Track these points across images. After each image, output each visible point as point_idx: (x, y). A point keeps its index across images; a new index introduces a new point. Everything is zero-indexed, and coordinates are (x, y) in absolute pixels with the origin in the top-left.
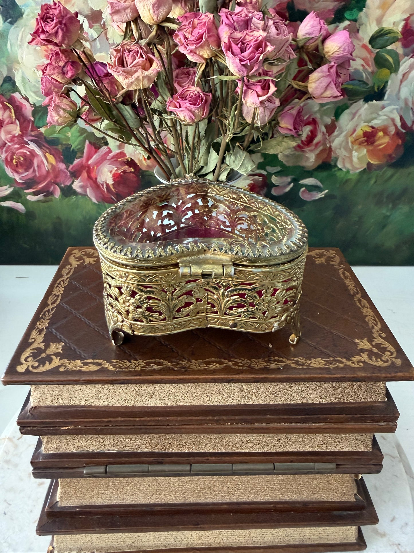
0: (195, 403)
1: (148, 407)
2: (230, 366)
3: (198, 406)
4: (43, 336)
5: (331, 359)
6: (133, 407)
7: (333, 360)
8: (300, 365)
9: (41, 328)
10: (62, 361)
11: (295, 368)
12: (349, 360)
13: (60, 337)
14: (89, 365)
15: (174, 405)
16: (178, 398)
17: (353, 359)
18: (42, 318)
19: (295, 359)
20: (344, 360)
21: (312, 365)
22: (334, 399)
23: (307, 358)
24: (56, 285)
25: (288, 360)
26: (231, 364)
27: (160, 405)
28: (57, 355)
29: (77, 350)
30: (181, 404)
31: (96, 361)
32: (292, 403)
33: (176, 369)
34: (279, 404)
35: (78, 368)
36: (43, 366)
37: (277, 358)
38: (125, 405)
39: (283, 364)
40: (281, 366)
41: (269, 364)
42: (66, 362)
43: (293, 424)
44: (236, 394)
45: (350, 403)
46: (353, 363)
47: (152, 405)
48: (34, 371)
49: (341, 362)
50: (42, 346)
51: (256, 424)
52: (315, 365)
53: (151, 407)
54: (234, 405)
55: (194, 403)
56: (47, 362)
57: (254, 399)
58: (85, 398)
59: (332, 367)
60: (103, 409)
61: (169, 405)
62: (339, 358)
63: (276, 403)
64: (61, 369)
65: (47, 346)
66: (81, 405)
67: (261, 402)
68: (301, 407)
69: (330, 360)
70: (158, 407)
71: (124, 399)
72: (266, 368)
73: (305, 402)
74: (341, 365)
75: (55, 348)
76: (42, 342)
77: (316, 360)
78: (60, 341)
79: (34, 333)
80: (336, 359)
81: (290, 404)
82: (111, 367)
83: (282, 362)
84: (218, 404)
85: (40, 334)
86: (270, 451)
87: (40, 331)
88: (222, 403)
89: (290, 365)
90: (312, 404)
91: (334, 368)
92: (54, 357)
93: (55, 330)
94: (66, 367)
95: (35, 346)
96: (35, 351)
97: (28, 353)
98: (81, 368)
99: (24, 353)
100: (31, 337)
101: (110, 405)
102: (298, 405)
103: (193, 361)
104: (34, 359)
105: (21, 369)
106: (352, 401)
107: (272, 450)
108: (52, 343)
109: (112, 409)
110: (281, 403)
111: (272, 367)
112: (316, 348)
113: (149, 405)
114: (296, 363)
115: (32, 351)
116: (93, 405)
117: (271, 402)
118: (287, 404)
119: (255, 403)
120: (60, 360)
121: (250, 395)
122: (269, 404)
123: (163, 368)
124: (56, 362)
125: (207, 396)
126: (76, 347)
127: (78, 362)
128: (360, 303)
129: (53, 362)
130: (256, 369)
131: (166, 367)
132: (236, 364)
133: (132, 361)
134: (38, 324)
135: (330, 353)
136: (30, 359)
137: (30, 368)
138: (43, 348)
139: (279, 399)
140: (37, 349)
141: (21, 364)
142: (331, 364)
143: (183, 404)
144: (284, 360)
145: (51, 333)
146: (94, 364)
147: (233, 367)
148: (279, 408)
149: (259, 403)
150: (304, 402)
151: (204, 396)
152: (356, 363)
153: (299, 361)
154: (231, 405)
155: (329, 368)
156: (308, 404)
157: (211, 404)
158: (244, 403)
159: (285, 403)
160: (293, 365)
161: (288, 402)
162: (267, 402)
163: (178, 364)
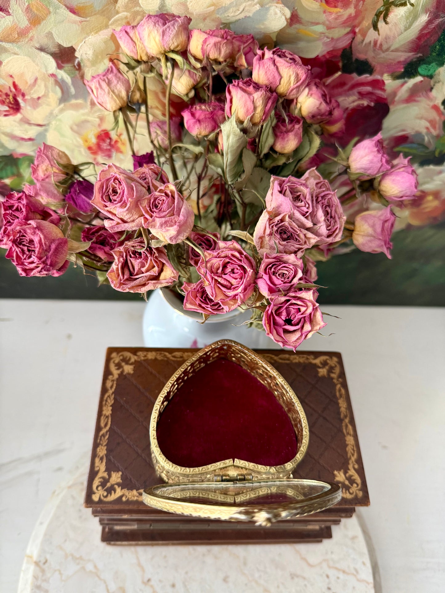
4: (104, 463)
9: (101, 455)
10: (123, 491)
13: (118, 466)
18: (100, 444)
24: (104, 403)
28: (118, 484)
29: (132, 479)
35: (135, 498)
36: (111, 495)
42: (125, 491)
48: (105, 500)
50: (106, 475)
56: (113, 492)
64: (124, 499)
65: (110, 476)
75: (116, 478)
76: (105, 471)
78: (118, 471)
79: (97, 460)
85: (102, 462)
87: (102, 459)
92: (116, 487)
93: (113, 457)
94: (126, 497)
95: (100, 475)
96: (102, 480)
97: (96, 482)
98: (137, 498)
99: (94, 482)
100: (96, 465)
104: (103, 488)
105: (95, 498)
108: (112, 472)
115: (100, 480)
120: (122, 489)
124: (119, 492)
126: (131, 477)
127: (135, 492)
128: (346, 429)
129: (117, 492)
134: (98, 450)
136: (100, 488)
137: (102, 498)
138: (107, 477)
140: (103, 478)
141: (94, 493)
145: (110, 461)
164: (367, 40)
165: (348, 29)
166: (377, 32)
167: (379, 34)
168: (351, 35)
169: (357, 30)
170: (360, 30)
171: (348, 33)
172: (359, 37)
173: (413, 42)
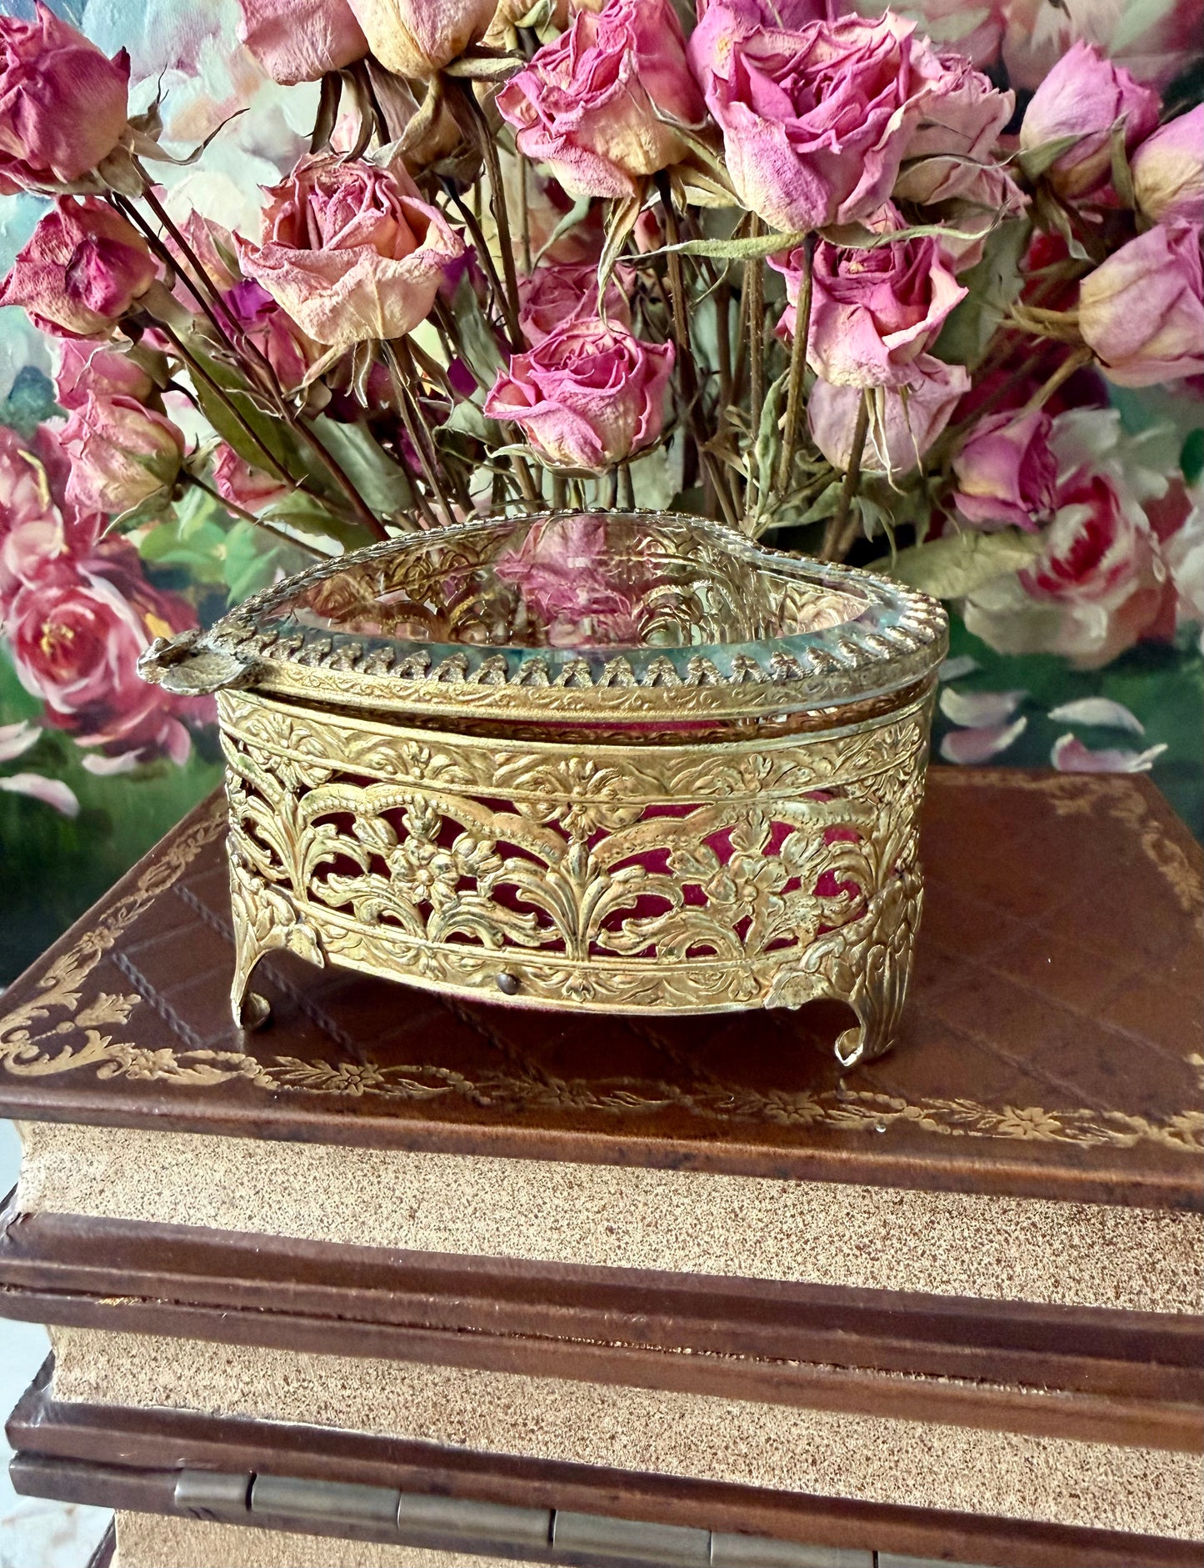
0: (567, 1256)
1: (398, 1253)
2: (684, 1109)
3: (574, 1268)
4: (86, 971)
5: (1086, 1113)
6: (348, 1247)
7: (1092, 1120)
8: (953, 1125)
9: (88, 949)
10: (115, 1048)
11: (934, 1133)
12: (1162, 1124)
13: (138, 979)
14: (198, 1066)
15: (490, 1253)
16: (503, 1230)
17: (1176, 1120)
18: (104, 923)
19: (939, 1102)
20: (1138, 1122)
21: (1002, 1128)
22: (1111, 1294)
23: (987, 1104)
25: (910, 1103)
26: (688, 1100)
27: (440, 1249)
28: (107, 1029)
29: (174, 1019)
30: (512, 1253)
31: (223, 1056)
32: (938, 1292)
33: (485, 1100)
34: (884, 1291)
35: (159, 1074)
36: (52, 1058)
37: (867, 1095)
38: (320, 1236)
39: (889, 1117)
40: (881, 1123)
41: (833, 1112)
42: (127, 1051)
43: (942, 1380)
44: (716, 1232)
45: (1180, 1318)
46: (1178, 1135)
47: (411, 1246)
48: (18, 1070)
49: (1125, 1128)
50: (69, 1001)
51: (794, 1364)
52: (1020, 1130)
53: (407, 1254)
54: (708, 1277)
55: (563, 1254)
56: (69, 1049)
57: (787, 1259)
58: (189, 1200)
59: (1085, 1142)
60: (245, 1244)
61: (473, 1251)
62: (1118, 1115)
63: (871, 1284)
64: (104, 1074)
65: (87, 1002)
66: (175, 1221)
67: (813, 1277)
68: (975, 1312)
69: (1081, 1119)
70: (433, 1256)
71: (318, 1212)
72: (822, 1124)
73: (991, 1292)
74: (1125, 1139)
75: (109, 1008)
76: (75, 991)
77: (1024, 1114)
78: (131, 991)
79: (64, 963)
80: (1106, 1115)
81: (928, 1297)
82: (269, 1078)
83: (887, 1109)
84: (651, 1265)
85: (79, 967)
86: (859, 1496)
87: (83, 960)
88: (664, 1264)
89: (916, 1124)
90: (1020, 1306)
91: (1093, 1147)
92: (94, 1035)
93: (131, 958)
94: (120, 1066)
95: (50, 998)
96: (45, 1013)
97: (19, 1016)
98: (166, 1075)
99: (10, 1017)
100: (51, 973)
101: (271, 1232)
102: (959, 1301)
103: (555, 1081)
104: (32, 1036)
106: (1189, 1311)
107: (872, 1495)
108: (103, 995)
109: (274, 1248)
110: (893, 1286)
111: (844, 1125)
112: (1026, 1073)
113: (402, 1246)
114: (939, 1118)
115: (35, 1013)
116: (214, 1225)
117: (855, 1281)
118: (916, 1294)
119: (792, 1278)
120: (110, 1044)
121: (771, 1242)
122: (843, 1288)
123: (443, 1096)
124: (96, 1049)
125: (611, 1230)
126: (174, 1013)
127: (167, 1056)
129: (86, 1052)
130: (781, 1127)
131: (453, 1092)
132: (708, 1104)
133: (344, 1066)
134: (85, 938)
135: (1081, 1093)
136: (18, 1036)
137: (9, 1063)
138: (74, 1006)
139: (885, 1271)
140: (54, 1008)
142: (1084, 1131)
143: (524, 1254)
144: (896, 1103)
145: (116, 966)
146: (213, 1063)
147: (697, 1111)
148: (886, 1306)
149: (806, 1279)
150: (985, 1291)
151: (601, 1228)
152: (1189, 1137)
153: (953, 1112)
154: (698, 1276)
155: (1077, 1146)
156: (1002, 1305)
157: (625, 1264)
158: (748, 1274)
159: (908, 1288)
160: (928, 1124)
161: (921, 1287)
162: (837, 1278)
163: (497, 1087)
164: (1039, 36)
165: (983, 14)
166: (1061, 11)
167: (1068, 15)
168: (993, 29)
169: (1007, 12)
170: (1014, 14)
171: (984, 25)
172: (1016, 31)
173: (1165, 23)
